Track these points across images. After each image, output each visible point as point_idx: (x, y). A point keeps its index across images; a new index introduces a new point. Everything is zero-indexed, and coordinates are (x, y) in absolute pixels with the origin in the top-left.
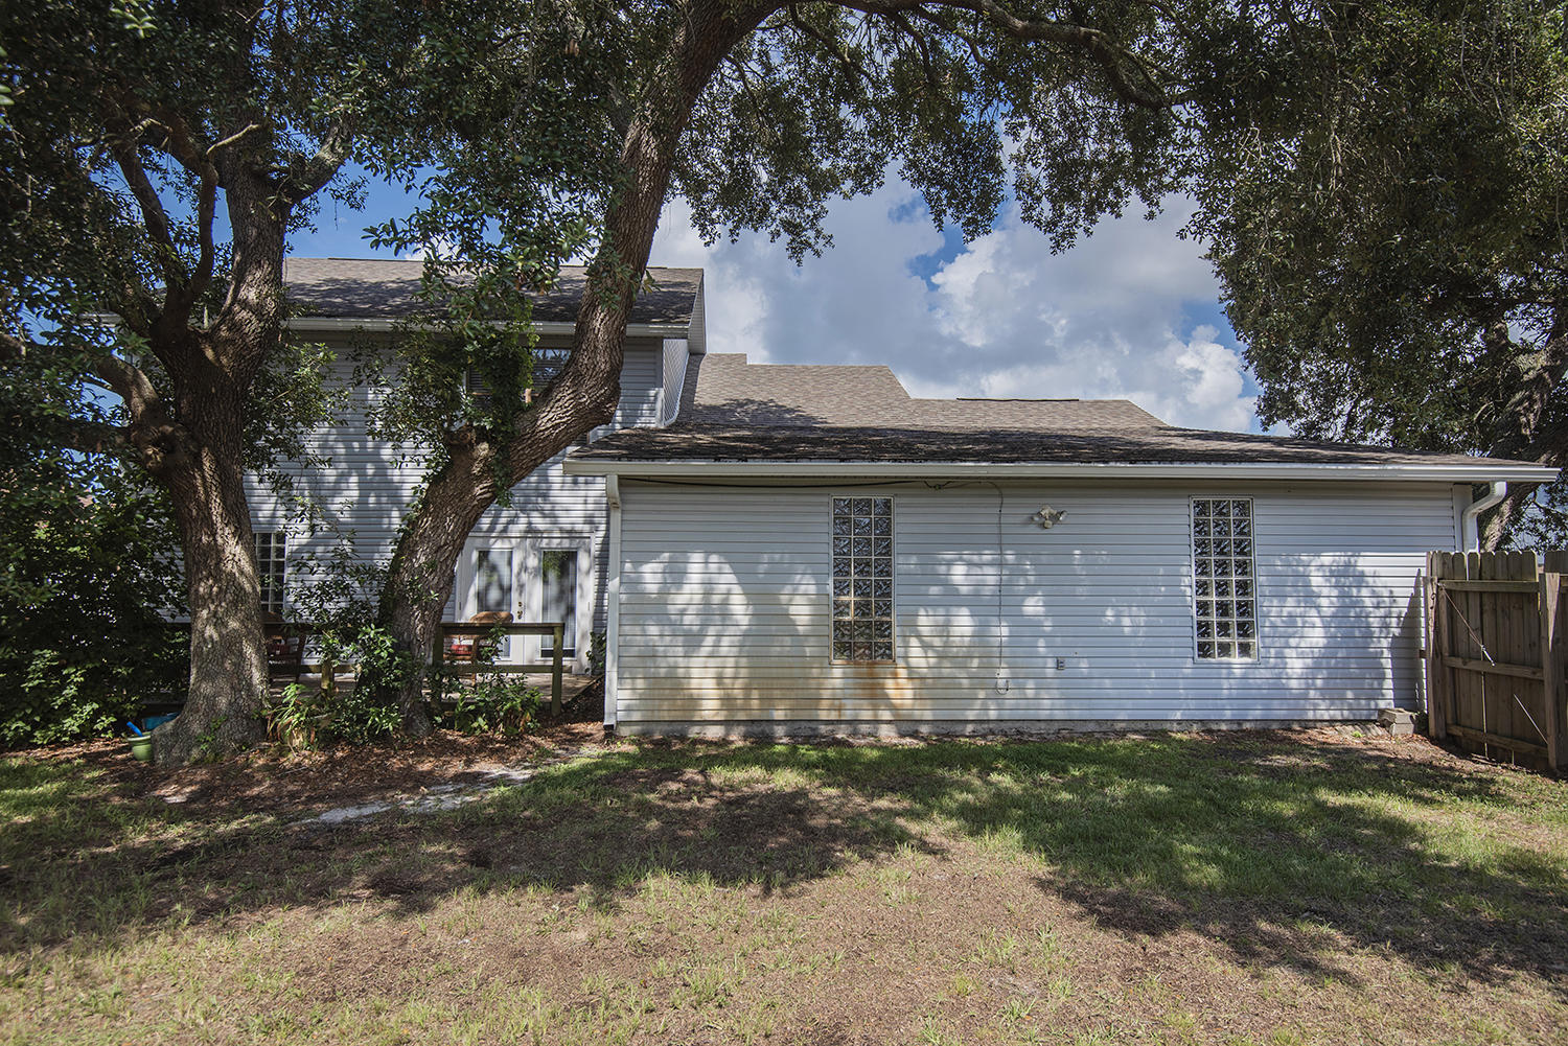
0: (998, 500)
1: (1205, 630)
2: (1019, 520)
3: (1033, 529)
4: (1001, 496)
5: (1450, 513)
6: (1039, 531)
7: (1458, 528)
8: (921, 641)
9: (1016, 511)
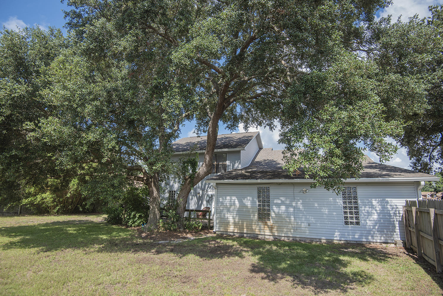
0: (293, 187)
1: (346, 218)
2: (298, 191)
3: (301, 193)
4: (294, 186)
5: (414, 189)
6: (303, 194)
7: (416, 193)
8: (275, 213)
9: (297, 190)
